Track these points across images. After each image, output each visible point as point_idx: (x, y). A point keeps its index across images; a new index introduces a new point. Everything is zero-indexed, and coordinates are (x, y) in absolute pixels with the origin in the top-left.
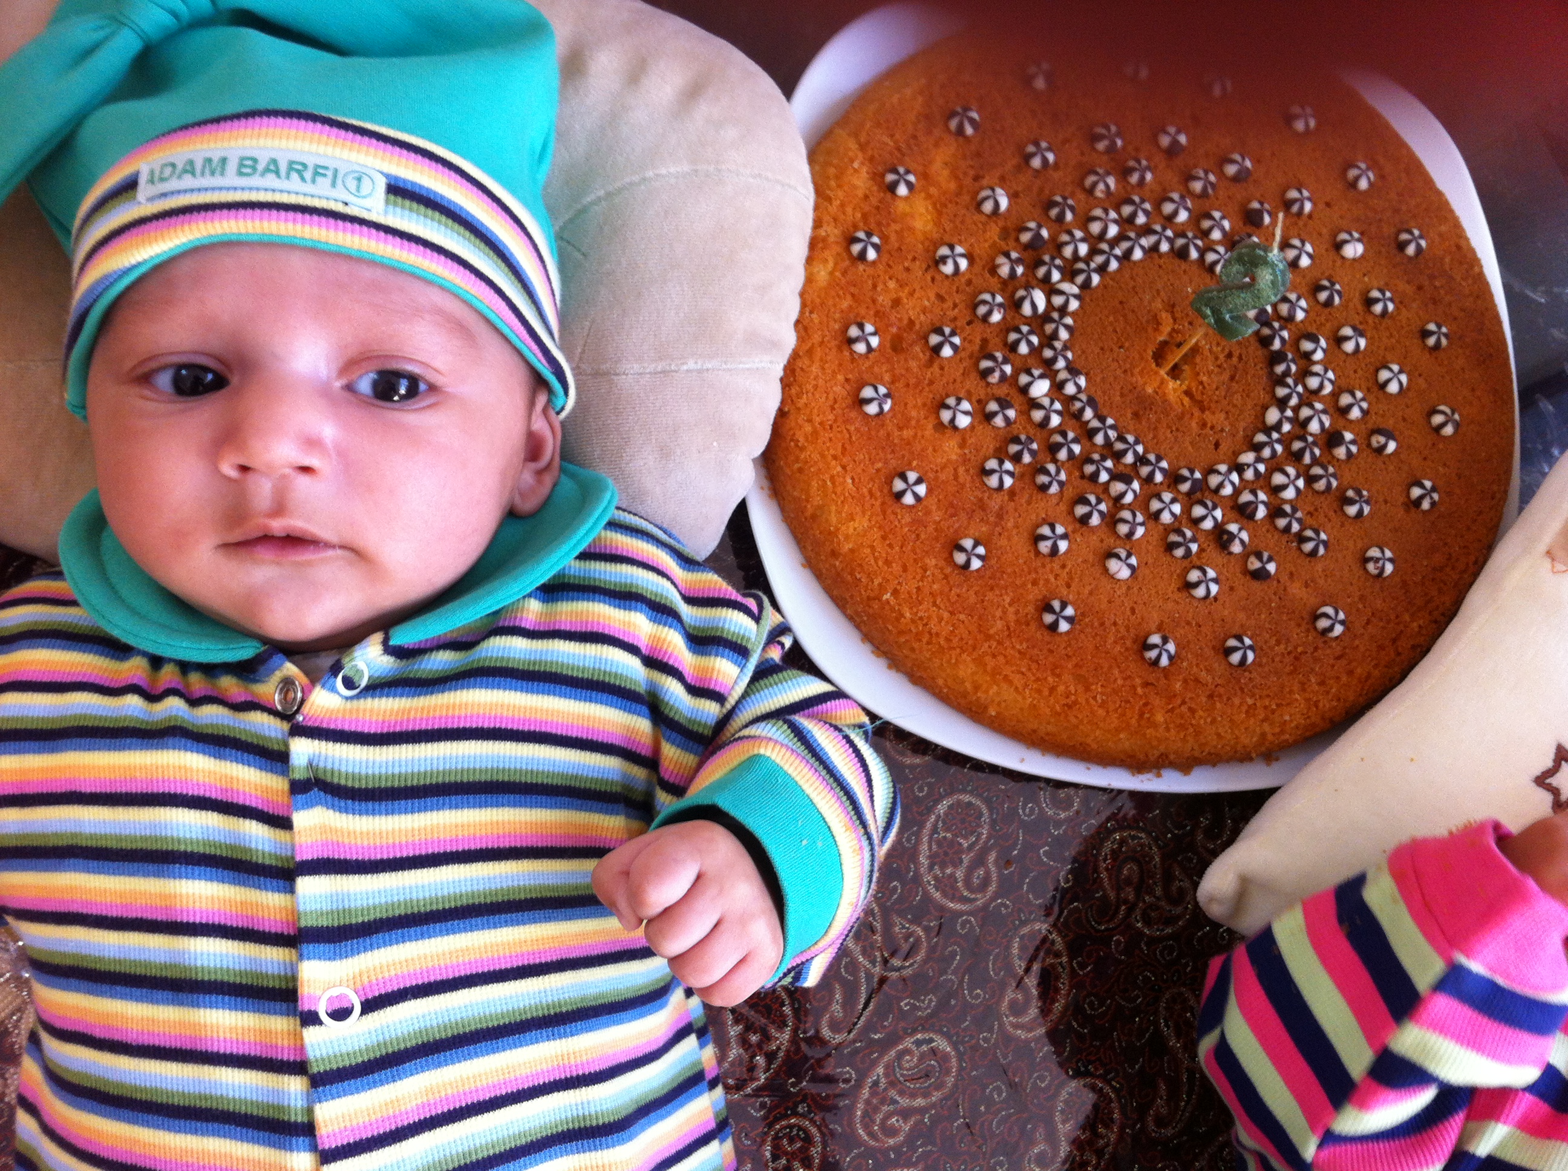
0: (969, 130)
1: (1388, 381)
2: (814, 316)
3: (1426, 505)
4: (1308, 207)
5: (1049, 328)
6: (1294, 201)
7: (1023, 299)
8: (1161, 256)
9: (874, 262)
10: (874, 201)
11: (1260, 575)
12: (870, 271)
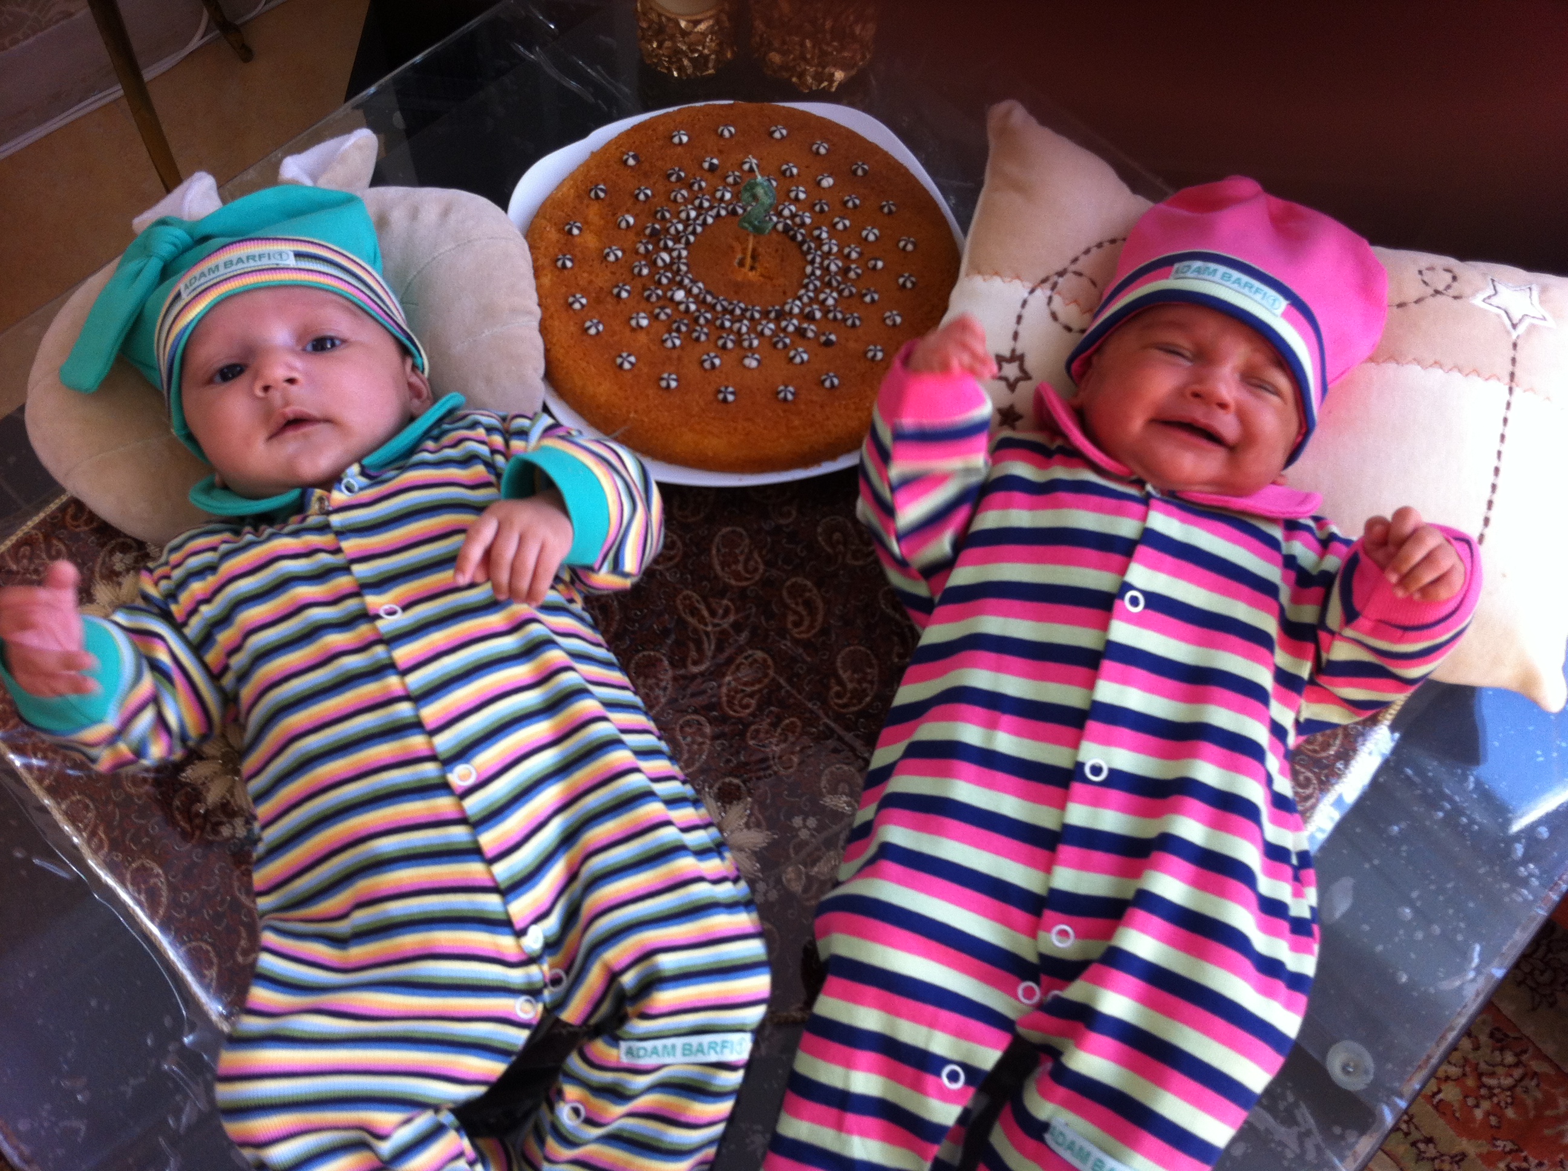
0: (602, 195)
1: (867, 235)
2: (548, 300)
3: (909, 285)
4: (795, 171)
5: (675, 267)
6: (786, 170)
7: (656, 259)
8: (724, 218)
9: (572, 268)
10: (563, 241)
11: (828, 343)
12: (571, 272)
